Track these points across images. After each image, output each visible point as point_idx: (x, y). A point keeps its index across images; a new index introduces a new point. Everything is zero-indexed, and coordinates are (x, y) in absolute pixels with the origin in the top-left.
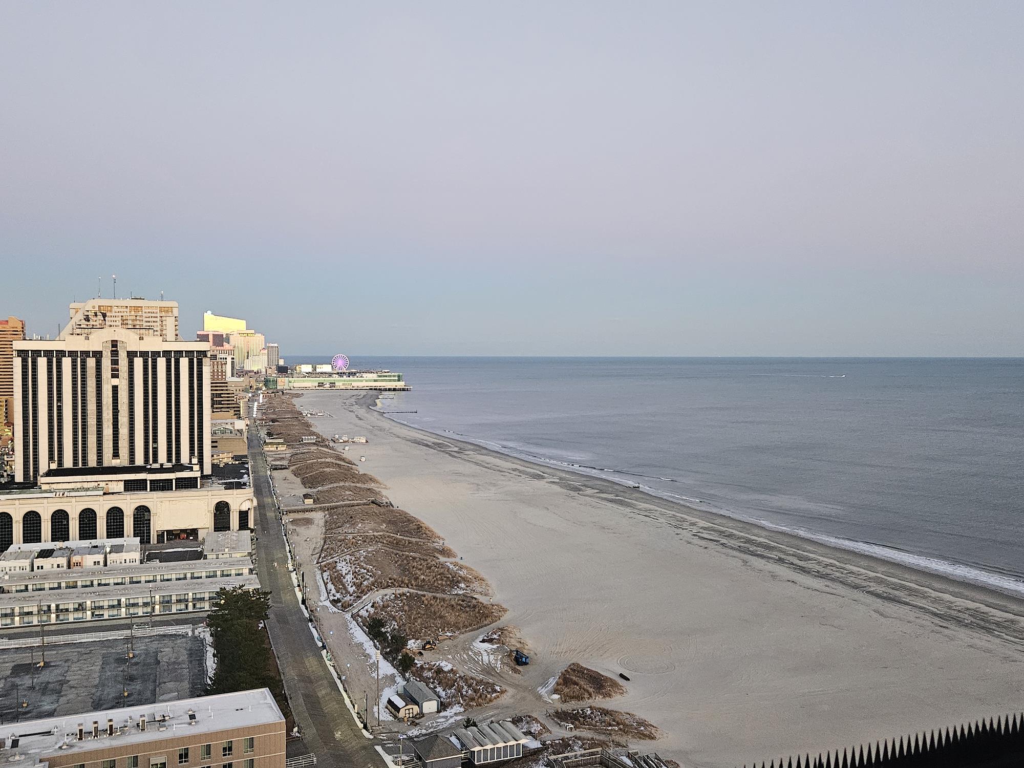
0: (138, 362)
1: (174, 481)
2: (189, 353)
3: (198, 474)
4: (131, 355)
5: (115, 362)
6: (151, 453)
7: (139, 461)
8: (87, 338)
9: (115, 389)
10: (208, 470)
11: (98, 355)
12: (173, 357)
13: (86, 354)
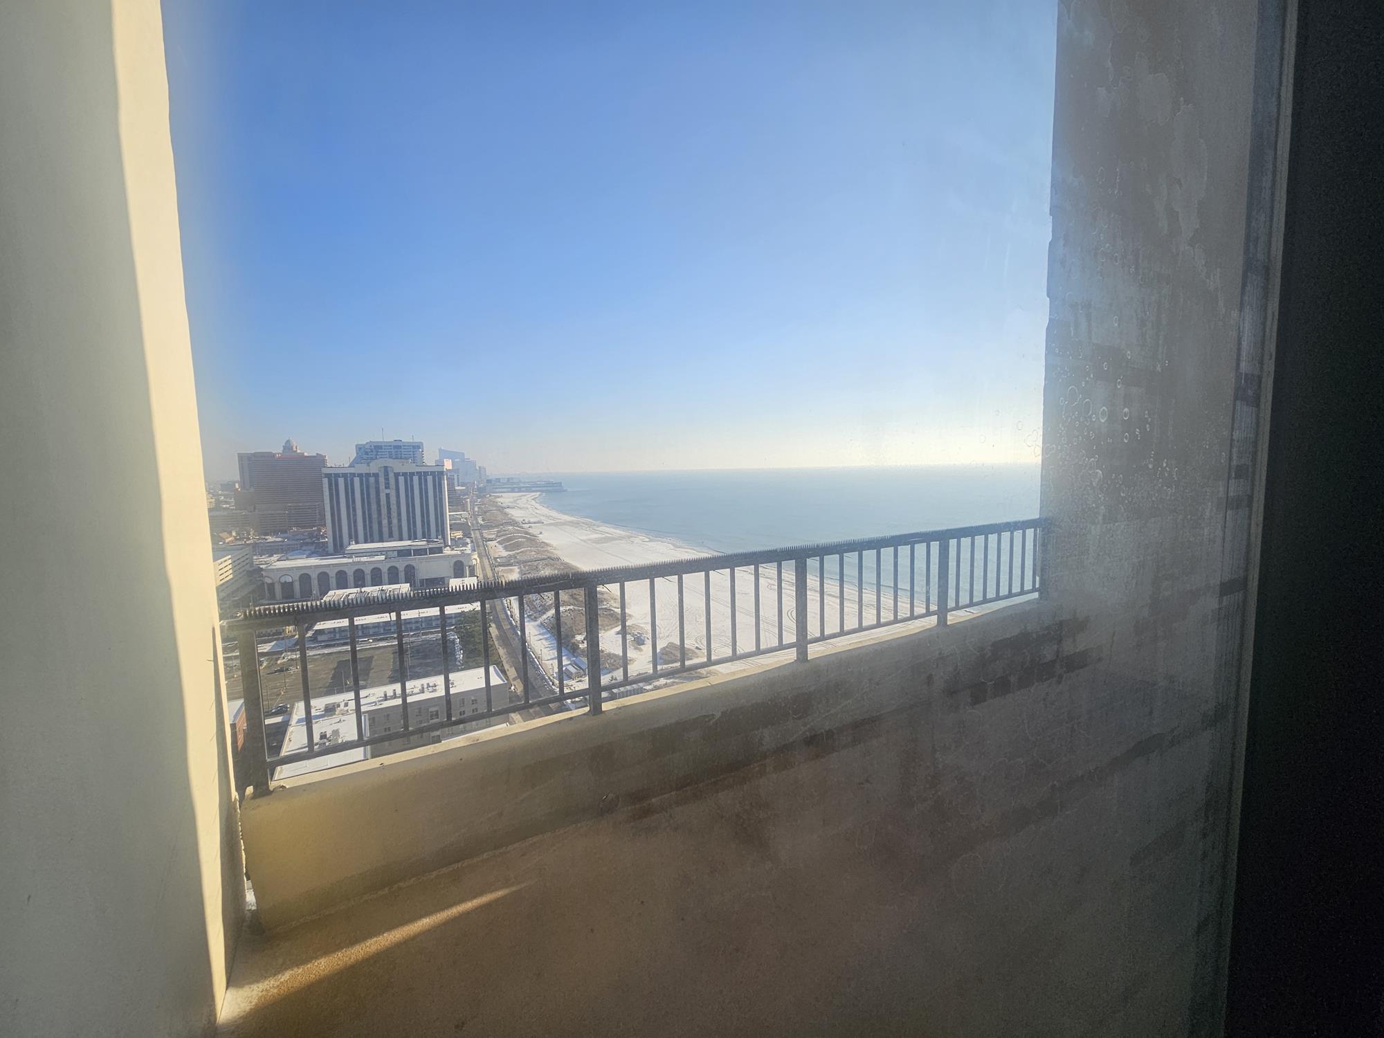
0: (401, 479)
1: (428, 549)
4: (397, 475)
5: (387, 479)
8: (369, 466)
9: (388, 496)
10: (449, 543)
11: (376, 476)
13: (368, 475)
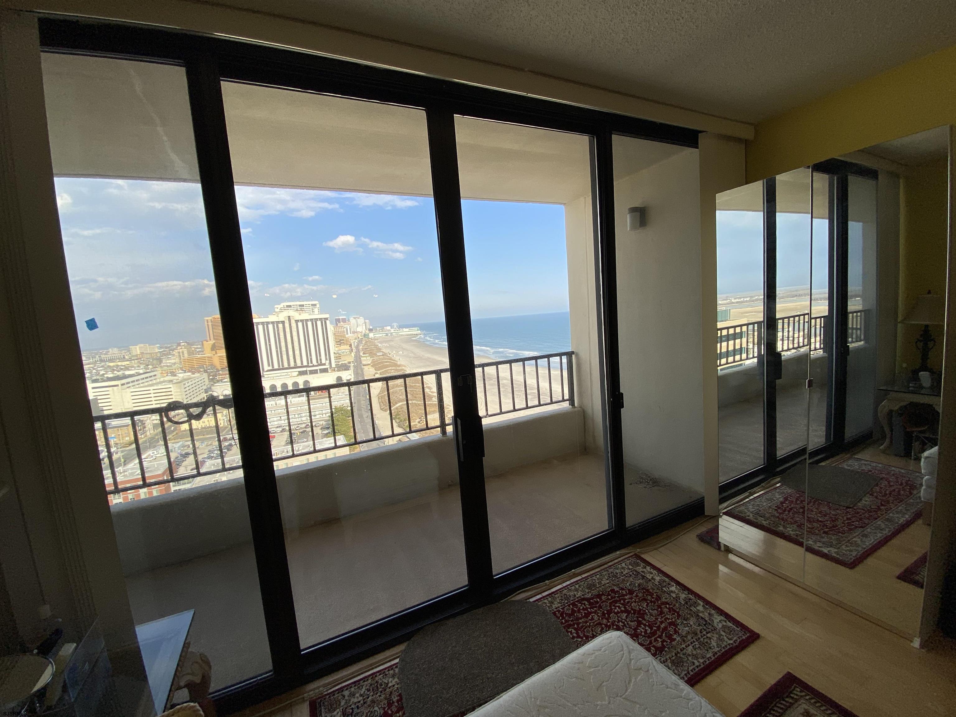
0: (300, 324)
1: (318, 370)
2: (321, 319)
3: (328, 367)
4: (297, 321)
5: (290, 325)
6: (309, 360)
7: (305, 363)
8: (278, 317)
10: (333, 365)
11: (283, 322)
12: (314, 321)
13: (278, 322)
